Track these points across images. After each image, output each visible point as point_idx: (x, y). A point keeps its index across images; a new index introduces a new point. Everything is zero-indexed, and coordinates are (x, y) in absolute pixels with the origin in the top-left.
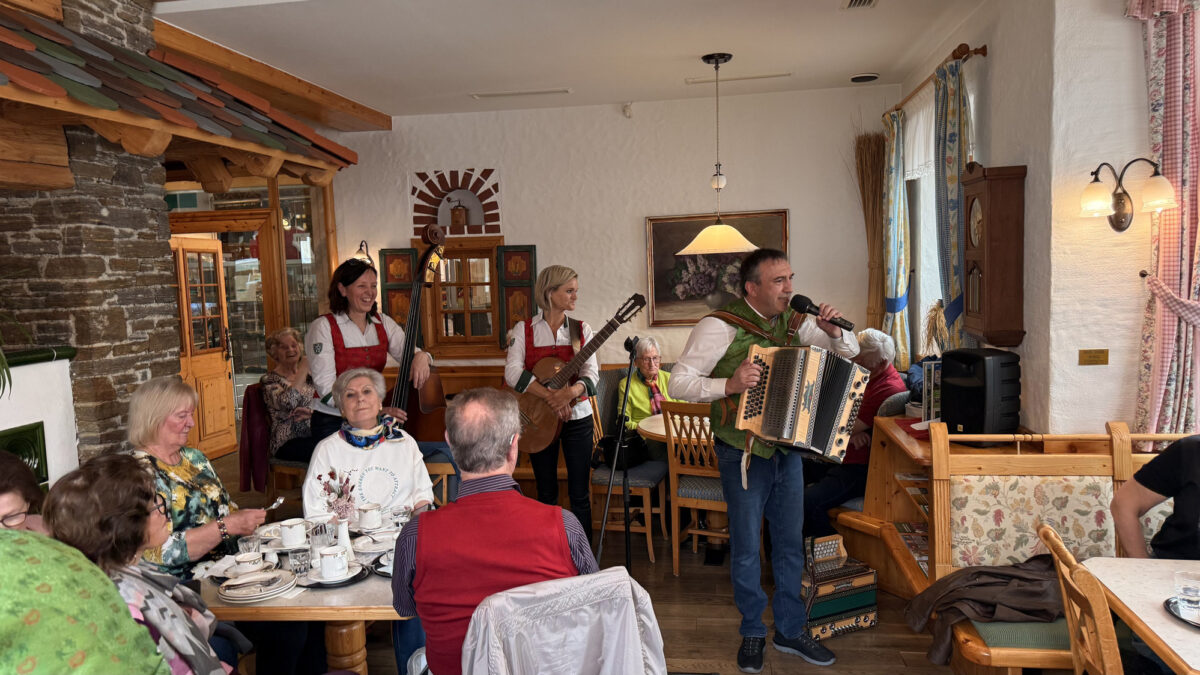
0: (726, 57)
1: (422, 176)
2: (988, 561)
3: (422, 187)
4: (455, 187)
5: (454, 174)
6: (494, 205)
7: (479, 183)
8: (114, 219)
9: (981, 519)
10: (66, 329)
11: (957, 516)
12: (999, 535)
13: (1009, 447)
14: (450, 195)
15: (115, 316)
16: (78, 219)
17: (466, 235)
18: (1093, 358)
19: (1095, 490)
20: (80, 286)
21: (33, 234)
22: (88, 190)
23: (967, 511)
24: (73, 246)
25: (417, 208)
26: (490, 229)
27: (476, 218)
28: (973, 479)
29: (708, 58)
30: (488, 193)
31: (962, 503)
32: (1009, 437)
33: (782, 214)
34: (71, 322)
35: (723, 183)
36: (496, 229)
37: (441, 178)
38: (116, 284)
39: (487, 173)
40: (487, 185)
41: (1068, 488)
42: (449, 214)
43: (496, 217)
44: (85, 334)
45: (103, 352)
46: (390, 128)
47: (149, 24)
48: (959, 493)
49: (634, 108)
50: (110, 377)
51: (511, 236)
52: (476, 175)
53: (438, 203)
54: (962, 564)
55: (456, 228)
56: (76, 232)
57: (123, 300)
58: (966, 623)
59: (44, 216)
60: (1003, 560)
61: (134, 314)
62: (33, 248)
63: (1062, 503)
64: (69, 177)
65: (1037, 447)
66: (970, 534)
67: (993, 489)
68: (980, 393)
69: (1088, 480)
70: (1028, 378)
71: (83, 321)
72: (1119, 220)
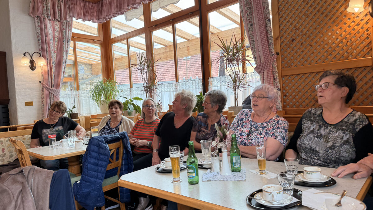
12: (4, 155)
41: (24, 139)
72: (32, 68)
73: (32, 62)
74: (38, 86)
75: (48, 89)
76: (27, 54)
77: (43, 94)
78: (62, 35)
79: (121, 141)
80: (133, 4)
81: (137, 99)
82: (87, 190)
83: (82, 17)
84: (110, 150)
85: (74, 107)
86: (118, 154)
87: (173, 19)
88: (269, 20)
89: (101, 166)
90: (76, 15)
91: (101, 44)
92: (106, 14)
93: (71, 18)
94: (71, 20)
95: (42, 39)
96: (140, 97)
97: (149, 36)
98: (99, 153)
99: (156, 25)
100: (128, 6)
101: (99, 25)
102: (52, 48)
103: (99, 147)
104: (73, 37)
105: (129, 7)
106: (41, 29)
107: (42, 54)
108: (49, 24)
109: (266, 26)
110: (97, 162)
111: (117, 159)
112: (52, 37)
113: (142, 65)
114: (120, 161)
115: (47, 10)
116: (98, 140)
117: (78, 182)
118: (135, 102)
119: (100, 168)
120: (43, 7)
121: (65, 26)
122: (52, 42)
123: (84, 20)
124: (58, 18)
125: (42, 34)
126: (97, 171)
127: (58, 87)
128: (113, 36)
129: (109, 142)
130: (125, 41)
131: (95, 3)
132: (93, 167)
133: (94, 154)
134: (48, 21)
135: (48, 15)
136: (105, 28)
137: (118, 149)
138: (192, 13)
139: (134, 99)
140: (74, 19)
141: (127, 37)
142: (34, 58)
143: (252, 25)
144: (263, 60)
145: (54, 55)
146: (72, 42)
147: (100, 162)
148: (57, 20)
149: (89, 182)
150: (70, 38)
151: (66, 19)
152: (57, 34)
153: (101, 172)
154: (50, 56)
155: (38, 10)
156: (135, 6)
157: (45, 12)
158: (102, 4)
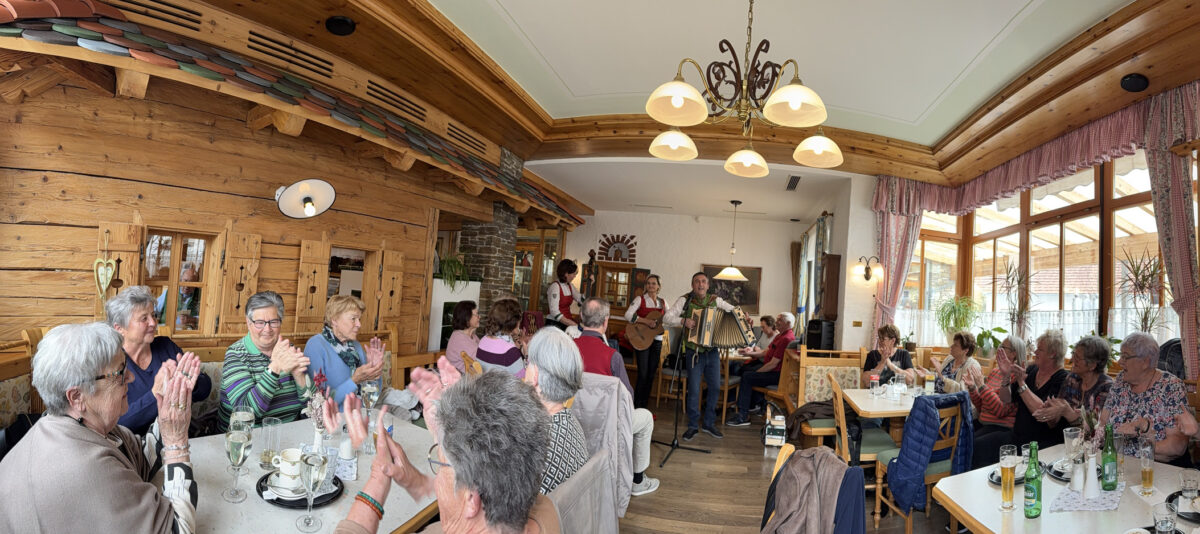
0: (740, 203)
1: (605, 236)
2: (817, 400)
3: (604, 240)
4: (618, 241)
5: (618, 236)
6: (634, 251)
7: (628, 241)
8: (502, 235)
9: (816, 383)
10: (481, 271)
11: (808, 381)
12: (821, 389)
13: (827, 355)
14: (616, 245)
15: (497, 269)
16: (492, 233)
17: (620, 262)
18: (857, 324)
19: (854, 372)
20: (489, 257)
21: (477, 238)
22: (496, 224)
23: (811, 380)
24: (489, 243)
25: (601, 248)
26: (630, 261)
27: (625, 255)
28: (814, 367)
29: (733, 202)
30: (632, 246)
31: (808, 377)
32: (827, 351)
33: (760, 269)
34: (484, 269)
35: (734, 251)
36: (634, 261)
37: (613, 237)
38: (499, 258)
39: (632, 237)
40: (632, 242)
41: (846, 371)
42: (614, 252)
43: (634, 256)
44: (487, 274)
45: (491, 281)
46: (593, 214)
47: (522, 169)
48: (809, 373)
49: (700, 219)
50: (492, 291)
51: (640, 264)
52: (628, 238)
53: (609, 247)
54: (808, 401)
55: (616, 259)
56: (491, 238)
57: (499, 265)
58: (806, 421)
59: (482, 232)
60: (822, 400)
61: (502, 270)
62: (476, 243)
63: (843, 377)
64: (492, 219)
65: (837, 356)
66: (812, 389)
67: (821, 371)
68: (820, 335)
69: (853, 368)
70: (836, 332)
71: (487, 269)
72: (867, 277)
73: (868, 270)
74: (870, 301)
75: (881, 306)
76: (863, 260)
77: (875, 312)
78: (908, 234)
79: (959, 405)
80: (1003, 192)
81: (1000, 330)
82: (905, 479)
83: (936, 208)
84: (942, 420)
85: (912, 334)
86: (953, 425)
87: (1062, 216)
88: (1194, 236)
89: (926, 444)
90: (928, 207)
91: (959, 244)
92: (967, 204)
93: (921, 210)
94: (921, 214)
95: (882, 240)
96: (1004, 328)
97: (1025, 236)
98: (924, 423)
99: (1036, 222)
100: (997, 194)
101: (958, 219)
102: (893, 251)
103: (926, 412)
104: (922, 235)
105: (999, 197)
106: (883, 227)
107: (880, 260)
108: (893, 219)
109: (1189, 245)
110: (921, 436)
111: (952, 434)
112: (894, 238)
113: (1010, 280)
114: (956, 437)
115: (892, 202)
116: (926, 402)
117: (895, 461)
118: (996, 335)
119: (924, 447)
120: (888, 198)
121: (912, 221)
122: (894, 243)
123: (937, 212)
124: (904, 211)
125: (883, 233)
126: (920, 451)
127: (894, 305)
128: (975, 234)
129: (940, 406)
130: (992, 242)
131: (955, 188)
132: (916, 443)
133: (918, 424)
134: (891, 215)
135: (892, 208)
136: (967, 223)
137: (954, 418)
138: (1090, 208)
139: (995, 330)
140: (925, 212)
141: (994, 236)
142: (870, 265)
143: (1169, 239)
144: (1183, 294)
145: (894, 261)
146: (919, 242)
147: (926, 438)
148: (903, 214)
149: (908, 466)
150: (918, 236)
151: (914, 213)
152: (901, 233)
153: (924, 454)
154: (889, 263)
155: (882, 203)
156: (1006, 195)
157: (890, 204)
158: (964, 189)
